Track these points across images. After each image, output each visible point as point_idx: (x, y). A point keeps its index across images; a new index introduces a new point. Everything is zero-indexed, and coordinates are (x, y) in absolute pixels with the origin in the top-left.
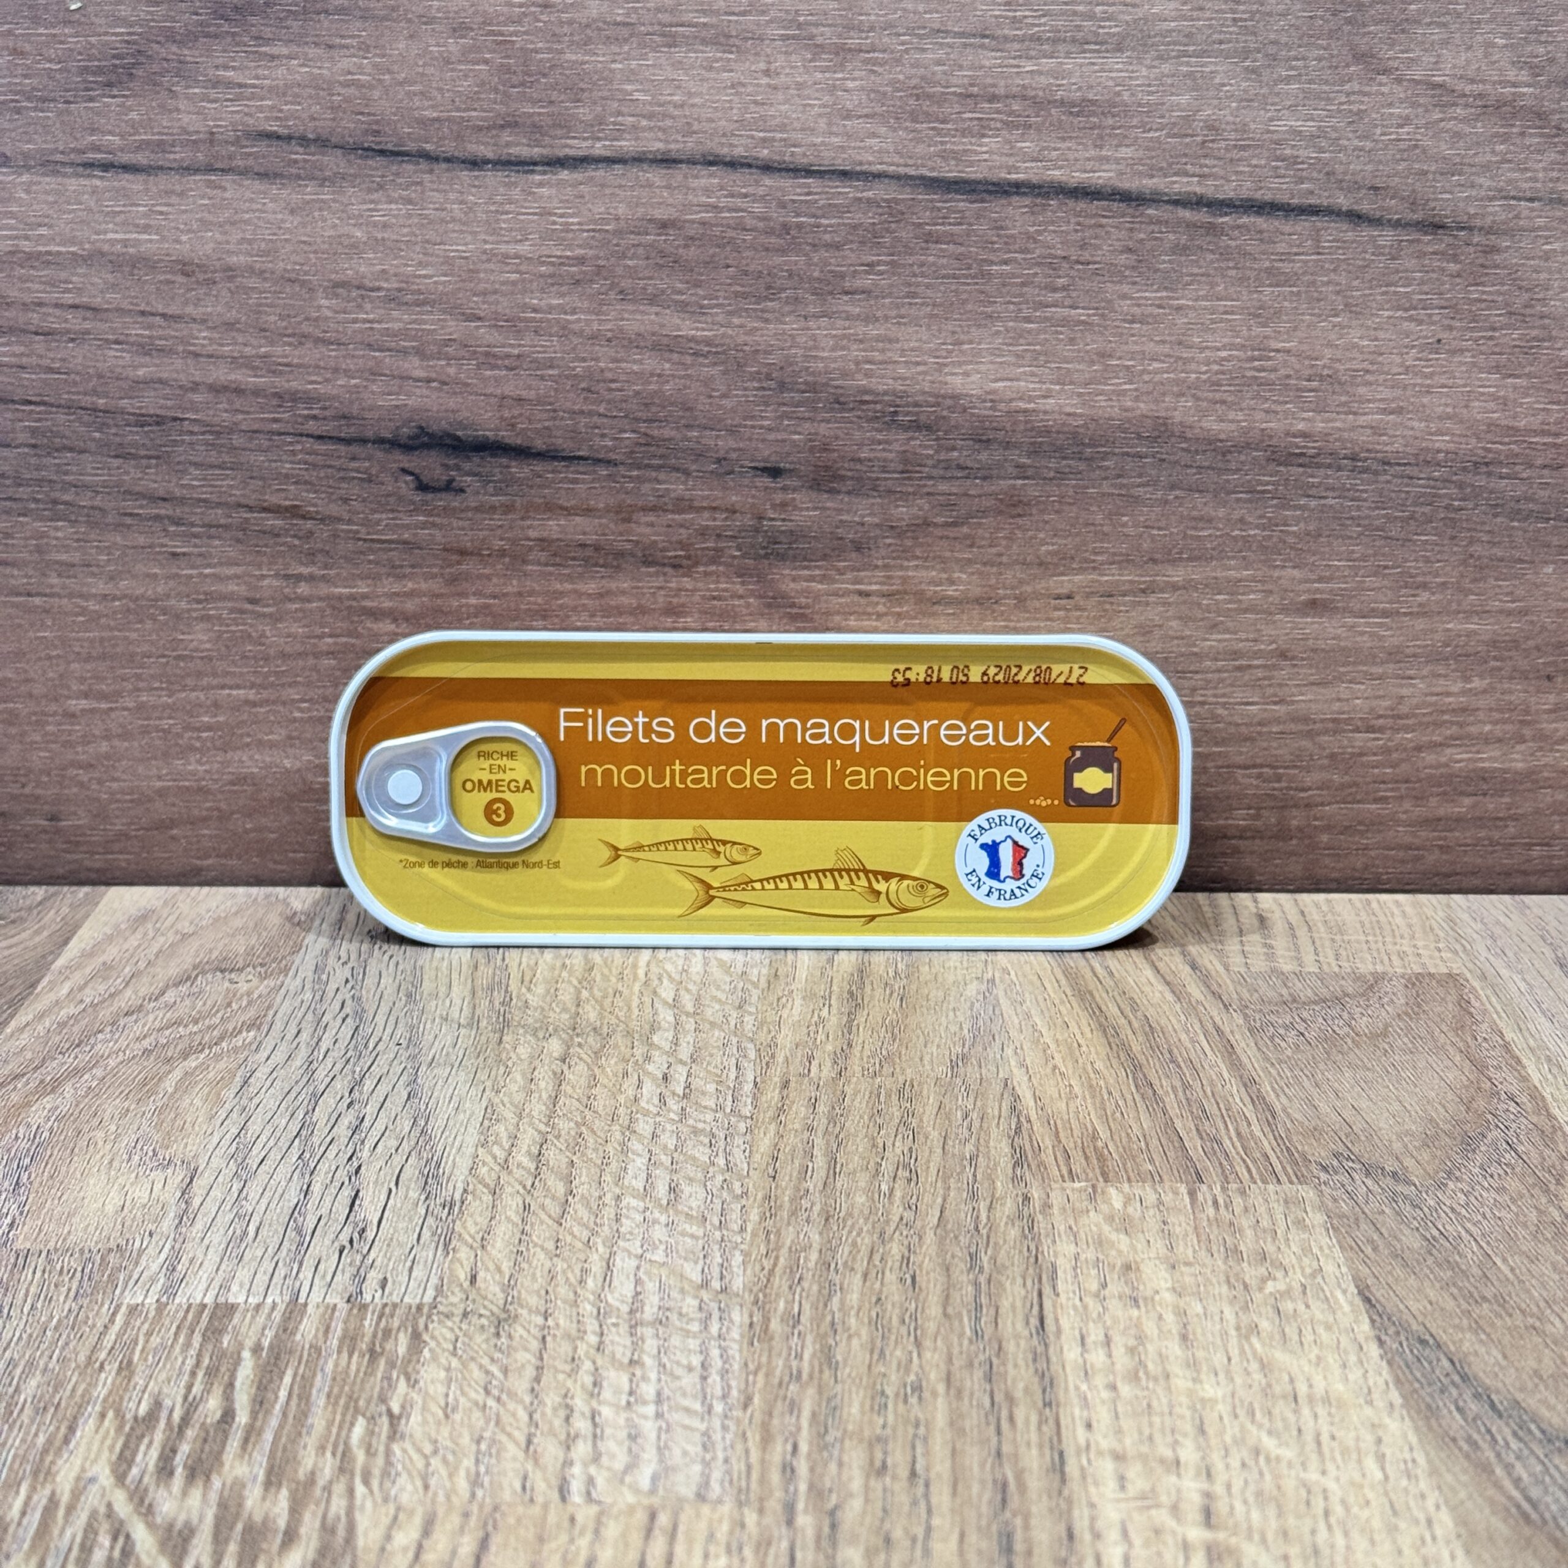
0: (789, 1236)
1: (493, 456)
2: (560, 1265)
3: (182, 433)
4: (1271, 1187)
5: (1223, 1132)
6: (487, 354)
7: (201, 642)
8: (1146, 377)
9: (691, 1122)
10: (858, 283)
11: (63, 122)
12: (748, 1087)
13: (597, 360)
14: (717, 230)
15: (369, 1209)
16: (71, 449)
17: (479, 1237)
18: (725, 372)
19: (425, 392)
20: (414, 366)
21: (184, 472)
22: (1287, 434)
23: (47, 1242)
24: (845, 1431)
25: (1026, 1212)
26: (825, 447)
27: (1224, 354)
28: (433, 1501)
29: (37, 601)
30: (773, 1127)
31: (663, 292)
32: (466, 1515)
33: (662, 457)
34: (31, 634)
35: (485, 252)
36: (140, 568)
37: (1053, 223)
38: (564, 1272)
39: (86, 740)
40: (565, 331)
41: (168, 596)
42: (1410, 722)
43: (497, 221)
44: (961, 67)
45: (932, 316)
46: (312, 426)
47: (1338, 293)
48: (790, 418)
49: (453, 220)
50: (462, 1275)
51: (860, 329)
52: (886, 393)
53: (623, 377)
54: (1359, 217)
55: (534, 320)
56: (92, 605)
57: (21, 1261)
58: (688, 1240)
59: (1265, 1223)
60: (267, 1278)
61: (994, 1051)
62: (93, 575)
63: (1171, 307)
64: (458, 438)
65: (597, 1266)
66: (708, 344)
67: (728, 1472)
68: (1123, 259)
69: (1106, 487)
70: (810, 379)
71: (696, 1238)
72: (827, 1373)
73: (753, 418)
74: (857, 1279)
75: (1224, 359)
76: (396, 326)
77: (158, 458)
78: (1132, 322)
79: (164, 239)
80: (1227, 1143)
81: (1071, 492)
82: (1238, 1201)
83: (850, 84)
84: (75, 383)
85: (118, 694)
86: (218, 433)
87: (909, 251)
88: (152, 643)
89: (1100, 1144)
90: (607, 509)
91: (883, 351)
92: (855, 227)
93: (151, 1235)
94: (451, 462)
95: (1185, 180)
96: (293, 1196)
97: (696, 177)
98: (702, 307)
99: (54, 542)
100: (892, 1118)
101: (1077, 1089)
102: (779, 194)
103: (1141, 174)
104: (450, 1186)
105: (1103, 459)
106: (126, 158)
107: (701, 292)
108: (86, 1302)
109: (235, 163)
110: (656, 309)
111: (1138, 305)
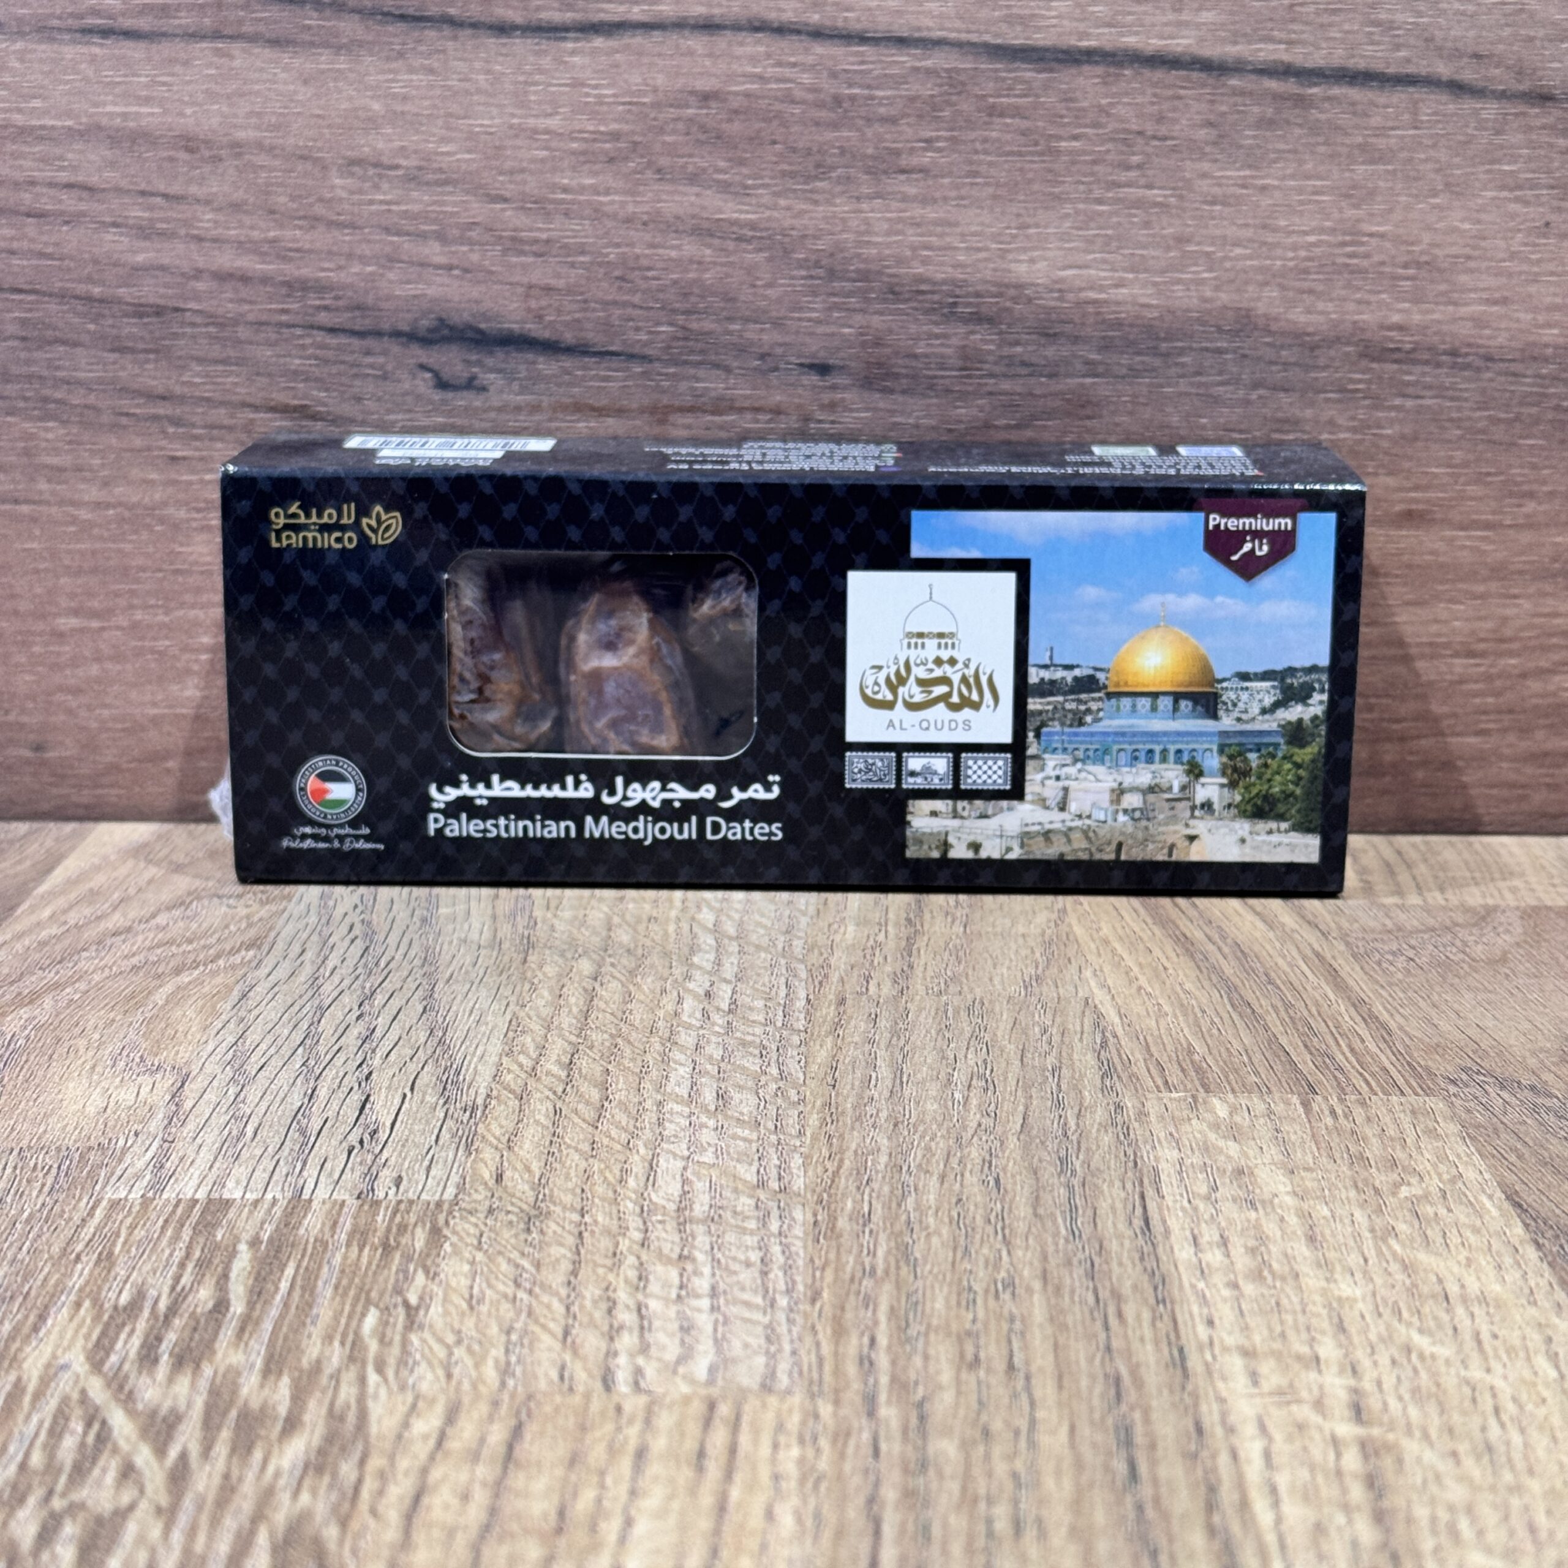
0: (853, 1141)
1: (519, 350)
2: (597, 1166)
3: (183, 324)
4: (1394, 1099)
5: (1334, 1048)
6: (513, 239)
7: (201, 554)
8: (1228, 265)
9: (738, 1034)
10: (914, 161)
12: (801, 1004)
13: (631, 245)
14: (763, 103)
15: (382, 1111)
16: (64, 342)
17: (504, 1140)
18: (770, 260)
19: (447, 281)
20: (434, 252)
21: (184, 367)
22: (1382, 327)
23: (20, 1140)
24: (929, 1326)
25: (1119, 1119)
26: (878, 343)
27: (1312, 239)
28: (458, 1390)
29: (25, 509)
30: (829, 1041)
31: (704, 170)
32: (496, 1404)
33: (702, 352)
34: (18, 546)
35: (511, 127)
36: (135, 473)
37: (1127, 94)
38: (601, 1172)
39: (75, 662)
40: (598, 214)
41: (165, 504)
42: (1515, 646)
43: (526, 93)
45: (995, 197)
46: (323, 318)
47: (1438, 171)
48: (840, 310)
49: (479, 91)
50: (487, 1174)
51: (917, 211)
52: (944, 282)
53: (660, 265)
54: (1461, 87)
55: (563, 202)
56: (84, 514)
58: (740, 1143)
59: (1391, 1131)
60: (266, 1176)
61: (1071, 973)
62: (84, 480)
63: (1255, 187)
64: (481, 331)
65: (638, 1166)
66: (753, 229)
67: (798, 1364)
68: (1202, 134)
69: (1183, 386)
70: (862, 266)
71: (750, 1141)
72: (904, 1270)
73: (801, 309)
74: (934, 1182)
75: (1312, 244)
76: (415, 208)
77: (156, 351)
78: (1213, 203)
79: (166, 112)
80: (1339, 1057)
81: (1145, 390)
82: (1358, 1111)
84: (69, 270)
85: (111, 612)
86: (222, 325)
87: (970, 125)
88: (148, 555)
89: (1196, 1057)
90: (642, 411)
91: (941, 236)
92: (912, 99)
93: (136, 1134)
94: (474, 357)
95: (1271, 47)
96: (296, 1099)
97: (741, 44)
98: (746, 187)
99: (44, 444)
100: (962, 1032)
101: (1167, 1008)
102: (830, 63)
103: (1223, 41)
104: (472, 1092)
105: (1180, 355)
106: (128, 23)
107: (745, 171)
108: (62, 1197)
109: (244, 29)
110: (696, 189)
111: (1220, 185)
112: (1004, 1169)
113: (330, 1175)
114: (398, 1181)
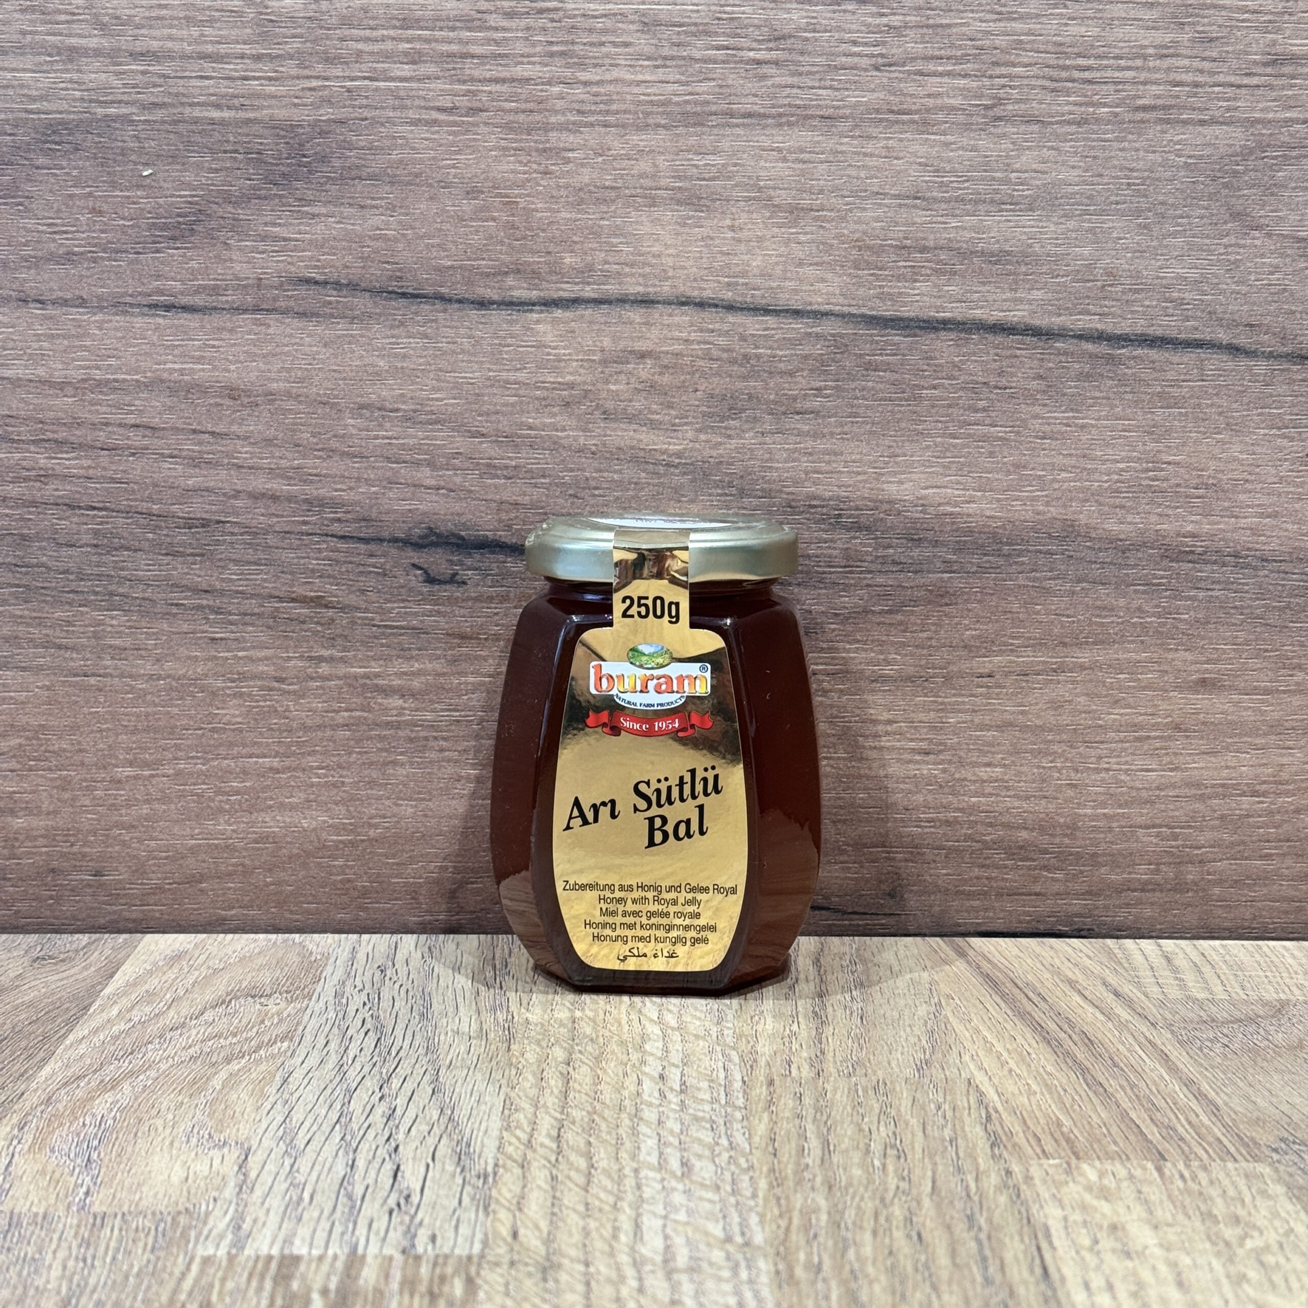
0: (798, 1201)
1: (493, 553)
2: (593, 1224)
3: (223, 534)
4: (1230, 1165)
5: (1174, 1120)
6: (489, 465)
7: (234, 716)
8: (1056, 486)
9: (691, 1111)
10: (808, 405)
11: (132, 271)
12: (738, 1085)
13: (583, 470)
14: (687, 360)
15: (411, 1178)
16: (128, 549)
17: (514, 1201)
18: (693, 481)
19: (434, 498)
20: (426, 476)
21: (224, 567)
22: (1178, 535)
23: (121, 1207)
25: (1010, 1183)
27: (1121, 466)
29: (92, 680)
30: (766, 1116)
31: (640, 412)
34: (85, 710)
35: (489, 379)
36: (183, 652)
37: (974, 354)
38: (597, 1229)
39: (129, 803)
40: (556, 446)
41: (206, 676)
42: (1290, 787)
43: (500, 353)
44: (897, 224)
45: (871, 433)
46: (336, 528)
47: (1220, 414)
49: (463, 351)
50: (505, 1231)
51: (810, 443)
52: (831, 498)
53: (605, 485)
54: (1237, 349)
55: (528, 436)
56: (140, 685)
57: (99, 1221)
58: (707, 1206)
59: (1231, 1192)
60: (325, 1235)
61: (953, 1057)
62: (142, 657)
63: (1076, 425)
64: (462, 538)
65: (626, 1224)
66: (680, 458)
68: (1035, 384)
69: (1022, 580)
70: (766, 486)
71: (713, 1202)
74: (868, 1237)
75: (1122, 470)
76: (411, 442)
77: (202, 555)
78: (1044, 438)
79: (215, 368)
80: (1180, 1129)
81: (991, 584)
82: (1202, 1176)
83: (802, 238)
84: (133, 491)
85: (159, 763)
86: (255, 534)
87: (852, 377)
88: (191, 717)
89: (1065, 1129)
91: (829, 462)
92: (806, 357)
93: (215, 1200)
94: (455, 558)
95: (1088, 318)
96: (340, 1169)
97: (670, 315)
98: (674, 425)
99: (109, 629)
100: (872, 1108)
101: (1035, 1087)
102: (741, 330)
103: (1050, 313)
104: (482, 1161)
105: (1019, 556)
106: (185, 300)
107: (673, 412)
108: (162, 1254)
109: (278, 304)
110: (635, 427)
111: (1049, 424)
112: (924, 1225)
113: (377, 1233)
114: (433, 1239)
